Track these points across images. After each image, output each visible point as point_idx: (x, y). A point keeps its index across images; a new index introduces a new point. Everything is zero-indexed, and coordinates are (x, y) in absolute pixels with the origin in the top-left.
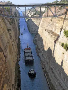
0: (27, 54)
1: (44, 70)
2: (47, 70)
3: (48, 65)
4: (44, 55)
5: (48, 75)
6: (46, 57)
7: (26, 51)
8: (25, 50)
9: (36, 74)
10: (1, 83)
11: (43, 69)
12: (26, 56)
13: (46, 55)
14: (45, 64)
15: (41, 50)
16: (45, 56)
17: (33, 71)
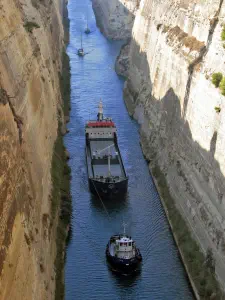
1: (151, 167)
2: (162, 168)
3: (166, 151)
4: (152, 115)
5: (165, 183)
6: (158, 124)
10: (4, 211)
11: (148, 162)
12: (94, 161)
13: (160, 116)
14: (154, 145)
15: (142, 97)
16: (156, 119)
17: (130, 248)
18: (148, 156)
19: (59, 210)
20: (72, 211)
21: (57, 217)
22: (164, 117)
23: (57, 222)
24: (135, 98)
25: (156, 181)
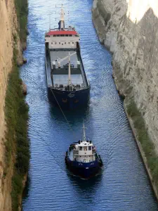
0: (58, 62)
1: (126, 104)
2: (139, 106)
6: (134, 51)
7: (55, 43)
8: (48, 40)
9: (101, 164)
12: (55, 71)
13: (136, 42)
16: (132, 46)
18: (122, 91)
19: (13, 156)
20: (29, 157)
21: (12, 164)
22: (142, 43)
23: (11, 170)
24: (106, 21)
25: (131, 121)
